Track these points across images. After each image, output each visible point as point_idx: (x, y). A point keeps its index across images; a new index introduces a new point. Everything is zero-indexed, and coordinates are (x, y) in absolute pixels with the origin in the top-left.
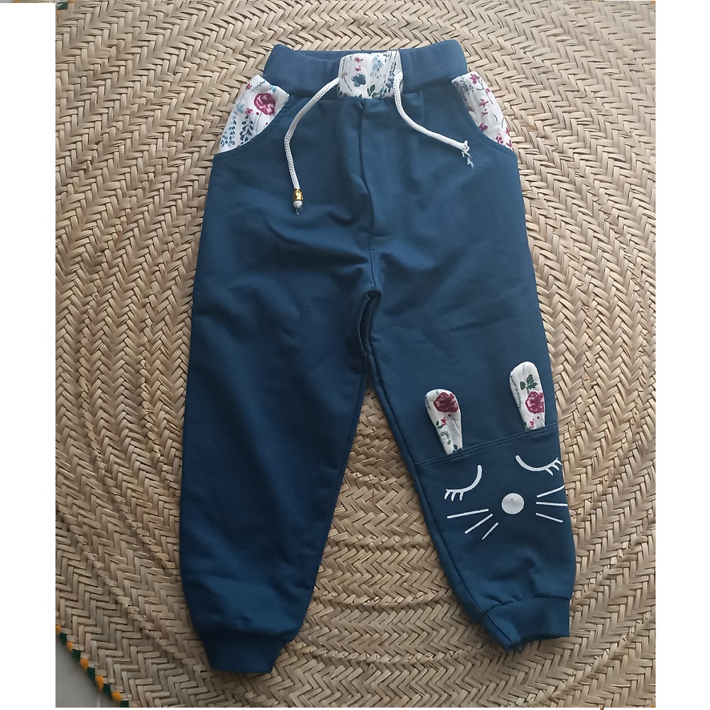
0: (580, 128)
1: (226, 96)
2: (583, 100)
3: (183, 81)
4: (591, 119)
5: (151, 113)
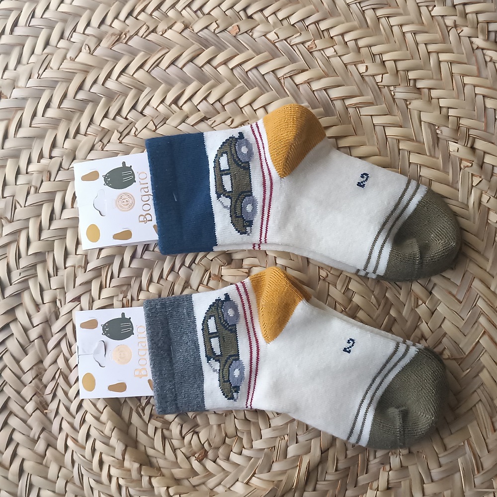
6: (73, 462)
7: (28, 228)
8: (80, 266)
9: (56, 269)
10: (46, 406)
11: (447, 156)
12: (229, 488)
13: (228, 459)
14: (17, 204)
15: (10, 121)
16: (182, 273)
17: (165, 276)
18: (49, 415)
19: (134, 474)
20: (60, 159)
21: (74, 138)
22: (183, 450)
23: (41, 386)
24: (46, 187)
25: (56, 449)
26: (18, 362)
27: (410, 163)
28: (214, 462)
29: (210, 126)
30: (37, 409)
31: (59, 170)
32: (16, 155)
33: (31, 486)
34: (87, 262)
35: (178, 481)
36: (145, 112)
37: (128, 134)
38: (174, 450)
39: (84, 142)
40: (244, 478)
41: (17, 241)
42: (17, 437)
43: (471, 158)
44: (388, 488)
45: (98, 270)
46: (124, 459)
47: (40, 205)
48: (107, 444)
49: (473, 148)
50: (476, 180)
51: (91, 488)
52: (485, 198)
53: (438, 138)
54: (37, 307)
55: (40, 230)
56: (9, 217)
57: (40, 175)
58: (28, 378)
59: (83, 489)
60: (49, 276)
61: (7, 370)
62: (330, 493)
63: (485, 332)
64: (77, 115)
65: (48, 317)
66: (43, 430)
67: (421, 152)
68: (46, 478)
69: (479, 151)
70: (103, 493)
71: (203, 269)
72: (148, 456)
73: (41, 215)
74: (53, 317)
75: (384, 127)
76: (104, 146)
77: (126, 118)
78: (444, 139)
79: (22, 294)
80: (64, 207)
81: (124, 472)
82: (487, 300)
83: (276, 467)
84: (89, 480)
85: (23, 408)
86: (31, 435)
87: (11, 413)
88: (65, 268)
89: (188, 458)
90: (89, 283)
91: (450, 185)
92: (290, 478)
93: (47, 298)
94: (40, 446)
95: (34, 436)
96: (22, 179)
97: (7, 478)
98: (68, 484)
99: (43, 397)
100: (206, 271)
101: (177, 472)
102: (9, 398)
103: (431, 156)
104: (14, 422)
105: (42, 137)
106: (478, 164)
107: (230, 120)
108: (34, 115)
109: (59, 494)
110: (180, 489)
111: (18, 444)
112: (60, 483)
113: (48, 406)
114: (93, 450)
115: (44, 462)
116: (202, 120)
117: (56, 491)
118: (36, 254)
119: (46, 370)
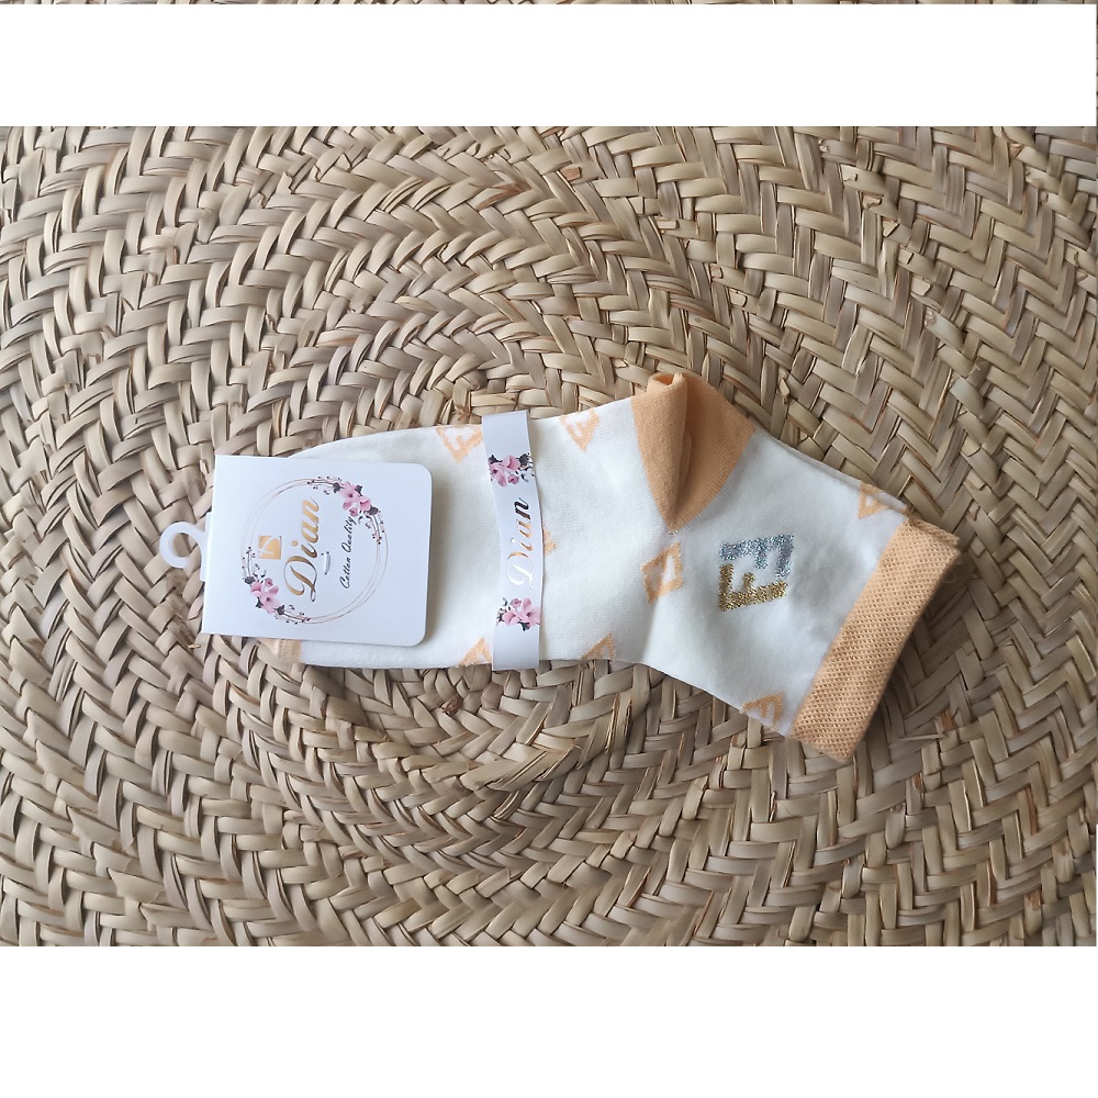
6: (241, 728)
7: (145, 344)
8: (234, 404)
9: (197, 411)
10: (190, 638)
11: (839, 189)
12: (501, 755)
13: (497, 707)
14: (125, 304)
15: (106, 166)
16: (407, 405)
17: (377, 413)
18: (196, 652)
19: (343, 740)
20: (194, 226)
21: (215, 189)
22: (422, 698)
23: (181, 605)
24: (173, 273)
25: (212, 709)
26: (140, 567)
27: (778, 204)
28: (476, 714)
29: (441, 158)
30: (177, 643)
31: (192, 244)
32: (119, 224)
33: (173, 772)
34: (246, 397)
35: (416, 749)
36: (332, 141)
37: (305, 178)
38: (408, 700)
39: (231, 195)
40: (525, 737)
41: (129, 367)
42: (146, 692)
43: (878, 189)
44: (763, 744)
45: (266, 407)
46: (325, 717)
47: (163, 305)
48: (296, 694)
49: (881, 174)
50: (889, 227)
51: (273, 768)
52: (904, 256)
53: (823, 160)
54: (168, 473)
55: (167, 346)
56: (113, 328)
57: (162, 255)
58: (158, 593)
59: (259, 771)
60: (186, 423)
61: (123, 581)
62: (669, 752)
63: (911, 478)
64: (219, 151)
65: (187, 490)
66: (189, 677)
67: (795, 184)
68: (197, 758)
69: (892, 179)
70: (292, 776)
71: (441, 396)
72: (365, 712)
73: (166, 322)
74: (196, 490)
75: (731, 144)
76: (265, 201)
77: (301, 153)
78: (834, 162)
79: (142, 454)
80: (203, 305)
81: (326, 738)
82: (914, 426)
83: (578, 714)
84: (268, 757)
85: (153, 644)
86: (169, 688)
87: (134, 653)
88: (212, 408)
89: (431, 711)
90: (252, 429)
91: (847, 235)
92: (600, 733)
93: (183, 460)
94: (185, 705)
95: (174, 688)
96: (132, 263)
97: (132, 761)
98: (235, 765)
99: (184, 623)
100: (446, 400)
101: (415, 735)
102: (129, 628)
103: (812, 189)
104: (138, 667)
105: (161, 191)
106: (891, 200)
107: (475, 145)
108: (147, 154)
109: (220, 783)
110: (419, 760)
111: (148, 704)
112: (221, 765)
113: (194, 638)
114: (274, 706)
115: (193, 733)
116: (427, 149)
117: (216, 779)
118: (161, 386)
119: (188, 579)
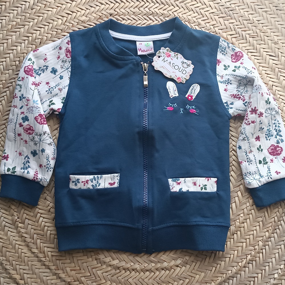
0: (251, 39)
1: (60, 21)
2: (252, 25)
3: (36, 13)
4: (256, 35)
5: (19, 30)
